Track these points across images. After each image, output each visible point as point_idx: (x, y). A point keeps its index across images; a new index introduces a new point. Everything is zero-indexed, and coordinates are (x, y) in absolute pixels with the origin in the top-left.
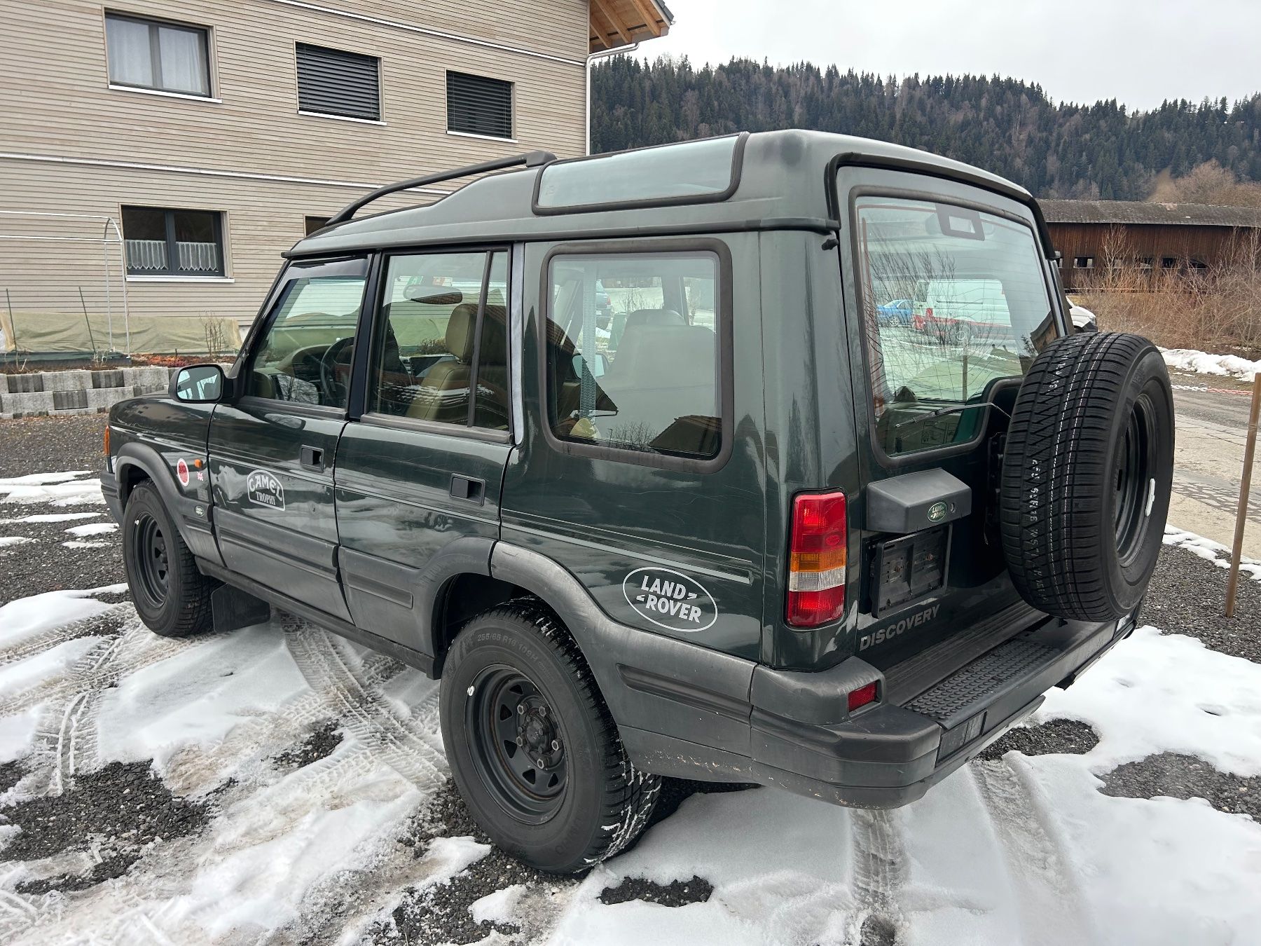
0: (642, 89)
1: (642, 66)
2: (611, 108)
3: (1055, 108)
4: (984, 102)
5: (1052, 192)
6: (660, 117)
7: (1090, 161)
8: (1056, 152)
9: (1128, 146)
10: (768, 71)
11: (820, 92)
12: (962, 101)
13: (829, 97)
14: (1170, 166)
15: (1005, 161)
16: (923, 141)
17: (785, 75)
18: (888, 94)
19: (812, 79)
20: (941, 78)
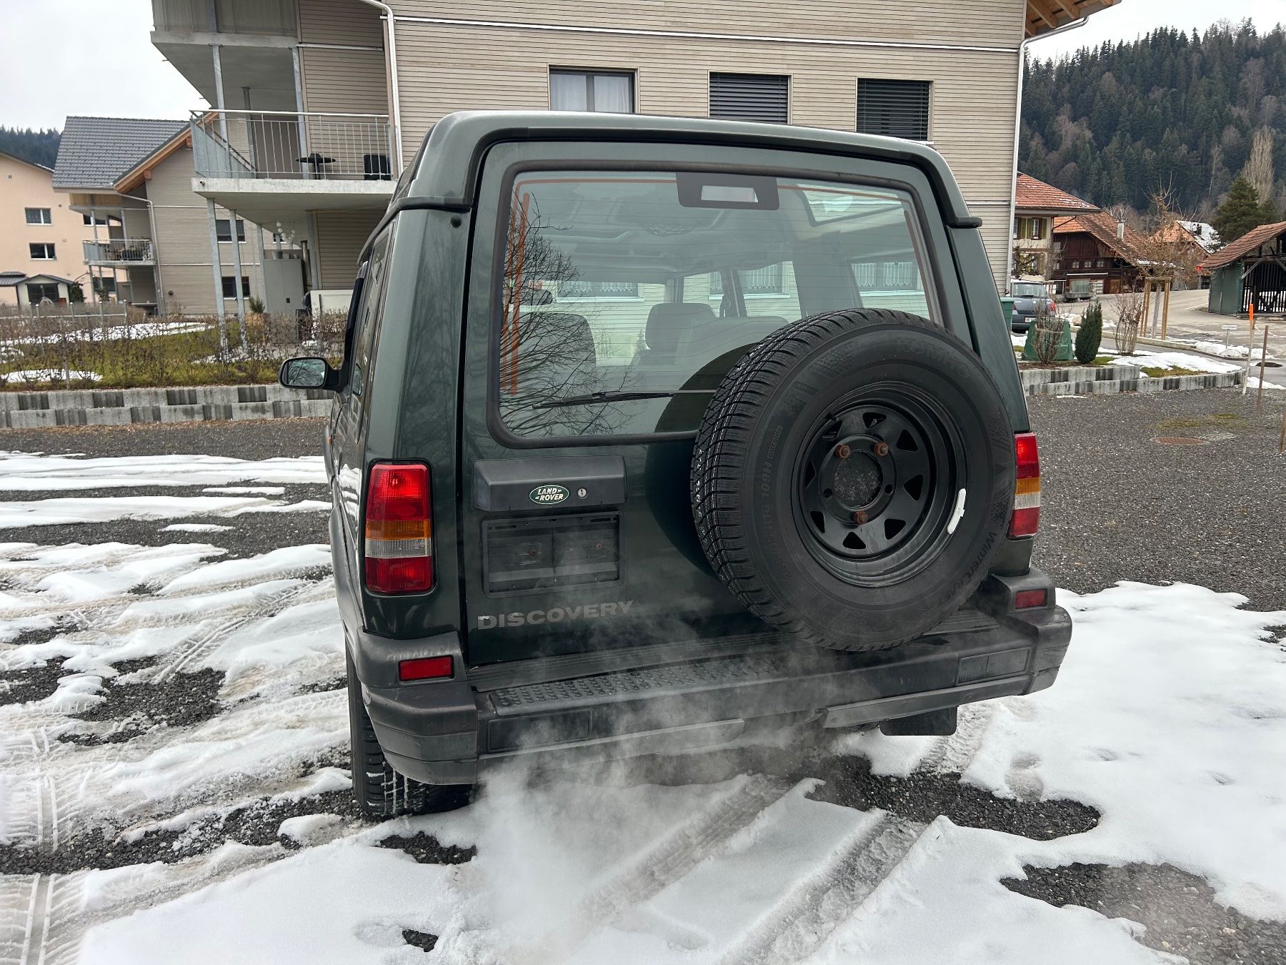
0: (1189, 65)
1: (1190, 37)
2: (1147, 90)
6: (1210, 94)
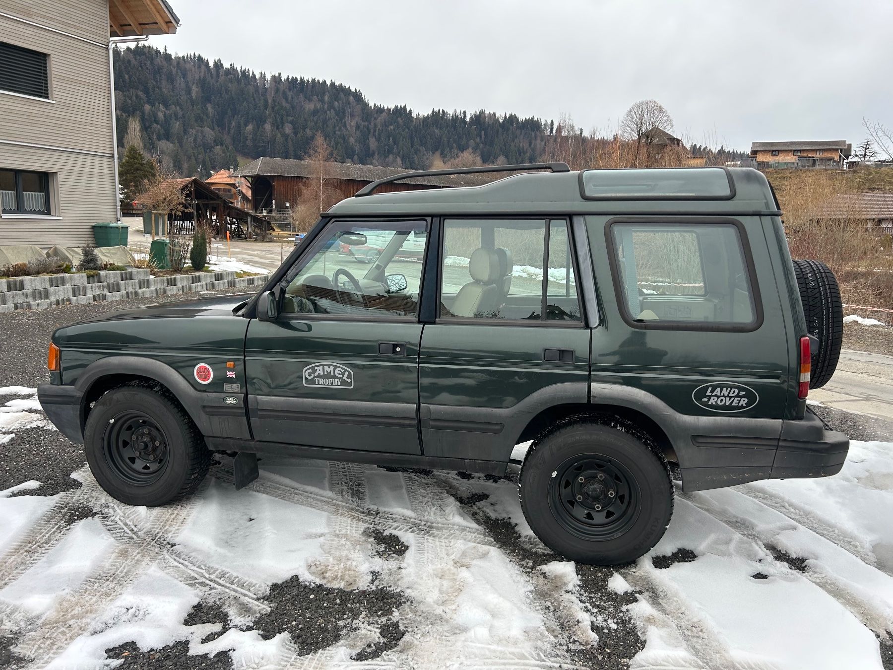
3: (371, 107)
4: (326, 98)
5: (374, 161)
7: (395, 143)
8: (374, 135)
9: (416, 135)
10: (167, 57)
11: (210, 78)
12: (312, 96)
13: (217, 82)
14: (439, 150)
15: (344, 139)
16: (289, 120)
17: (182, 62)
18: (261, 84)
19: (203, 67)
20: (296, 78)
